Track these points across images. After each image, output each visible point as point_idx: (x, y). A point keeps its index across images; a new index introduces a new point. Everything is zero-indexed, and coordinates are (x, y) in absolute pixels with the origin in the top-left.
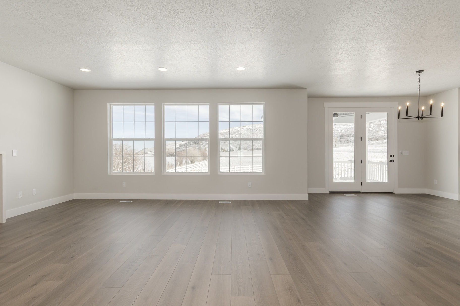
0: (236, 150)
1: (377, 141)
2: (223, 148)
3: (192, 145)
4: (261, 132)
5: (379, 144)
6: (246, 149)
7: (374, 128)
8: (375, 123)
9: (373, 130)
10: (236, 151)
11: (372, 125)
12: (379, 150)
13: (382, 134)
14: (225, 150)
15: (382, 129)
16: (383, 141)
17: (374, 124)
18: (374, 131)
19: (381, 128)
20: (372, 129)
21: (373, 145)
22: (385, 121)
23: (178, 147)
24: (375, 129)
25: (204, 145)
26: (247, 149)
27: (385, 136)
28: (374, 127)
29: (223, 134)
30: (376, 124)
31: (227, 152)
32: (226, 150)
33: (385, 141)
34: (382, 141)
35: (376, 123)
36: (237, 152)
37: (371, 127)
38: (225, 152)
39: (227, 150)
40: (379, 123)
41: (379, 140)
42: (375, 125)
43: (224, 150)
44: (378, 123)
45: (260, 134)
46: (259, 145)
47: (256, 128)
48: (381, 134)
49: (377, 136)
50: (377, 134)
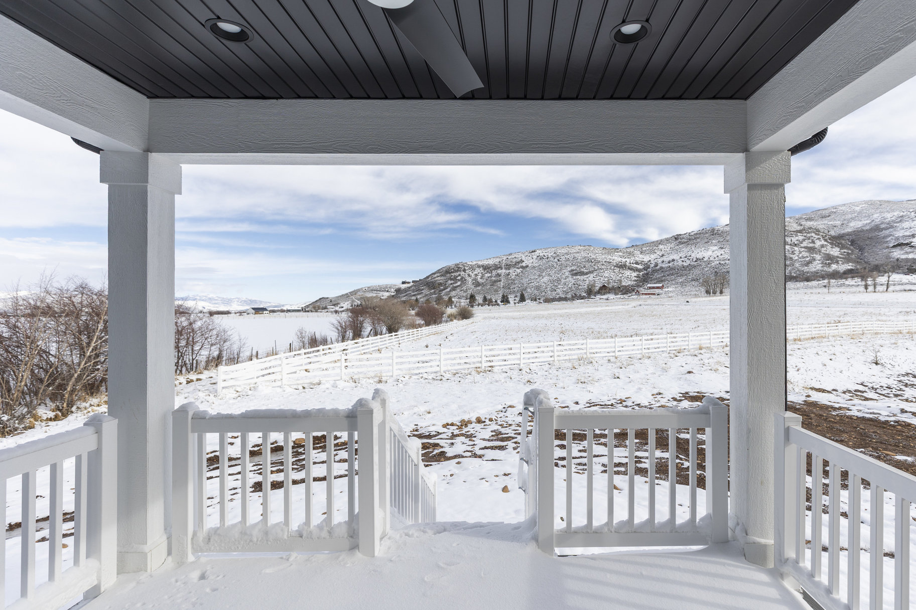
0: (515, 301)
1: (806, 283)
2: (488, 297)
3: (423, 291)
4: (568, 262)
5: (811, 288)
6: (535, 300)
7: (801, 255)
8: (802, 245)
9: (800, 260)
10: (515, 303)
11: (796, 248)
12: (811, 301)
13: (818, 268)
14: (492, 302)
15: (818, 257)
16: (820, 282)
17: (801, 247)
18: (802, 262)
19: (815, 255)
20: (797, 258)
21: (798, 291)
22: (823, 241)
23: (393, 294)
24: (803, 257)
25: (448, 290)
26: (538, 300)
27: (823, 273)
28: (800, 252)
29: (489, 268)
30: (805, 247)
31: (495, 305)
32: (494, 300)
33: (824, 281)
34: (817, 282)
35: (806, 245)
36: (517, 305)
37: (795, 254)
38: (491, 307)
39: (496, 301)
40: (811, 245)
41: (812, 280)
42: (803, 249)
43: (490, 301)
44: (808, 245)
45: (566, 267)
46: (565, 290)
47: (558, 255)
48: (815, 268)
49: (808, 272)
50: (806, 268)
